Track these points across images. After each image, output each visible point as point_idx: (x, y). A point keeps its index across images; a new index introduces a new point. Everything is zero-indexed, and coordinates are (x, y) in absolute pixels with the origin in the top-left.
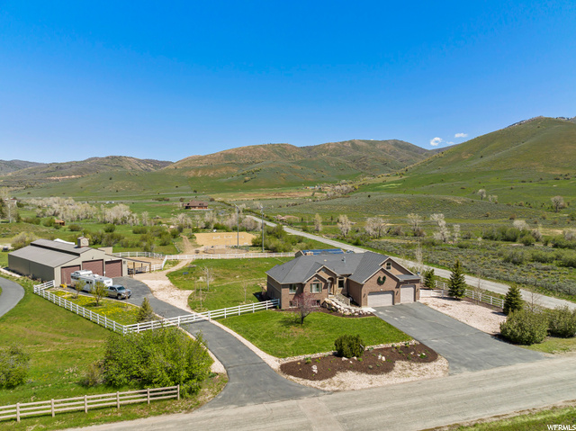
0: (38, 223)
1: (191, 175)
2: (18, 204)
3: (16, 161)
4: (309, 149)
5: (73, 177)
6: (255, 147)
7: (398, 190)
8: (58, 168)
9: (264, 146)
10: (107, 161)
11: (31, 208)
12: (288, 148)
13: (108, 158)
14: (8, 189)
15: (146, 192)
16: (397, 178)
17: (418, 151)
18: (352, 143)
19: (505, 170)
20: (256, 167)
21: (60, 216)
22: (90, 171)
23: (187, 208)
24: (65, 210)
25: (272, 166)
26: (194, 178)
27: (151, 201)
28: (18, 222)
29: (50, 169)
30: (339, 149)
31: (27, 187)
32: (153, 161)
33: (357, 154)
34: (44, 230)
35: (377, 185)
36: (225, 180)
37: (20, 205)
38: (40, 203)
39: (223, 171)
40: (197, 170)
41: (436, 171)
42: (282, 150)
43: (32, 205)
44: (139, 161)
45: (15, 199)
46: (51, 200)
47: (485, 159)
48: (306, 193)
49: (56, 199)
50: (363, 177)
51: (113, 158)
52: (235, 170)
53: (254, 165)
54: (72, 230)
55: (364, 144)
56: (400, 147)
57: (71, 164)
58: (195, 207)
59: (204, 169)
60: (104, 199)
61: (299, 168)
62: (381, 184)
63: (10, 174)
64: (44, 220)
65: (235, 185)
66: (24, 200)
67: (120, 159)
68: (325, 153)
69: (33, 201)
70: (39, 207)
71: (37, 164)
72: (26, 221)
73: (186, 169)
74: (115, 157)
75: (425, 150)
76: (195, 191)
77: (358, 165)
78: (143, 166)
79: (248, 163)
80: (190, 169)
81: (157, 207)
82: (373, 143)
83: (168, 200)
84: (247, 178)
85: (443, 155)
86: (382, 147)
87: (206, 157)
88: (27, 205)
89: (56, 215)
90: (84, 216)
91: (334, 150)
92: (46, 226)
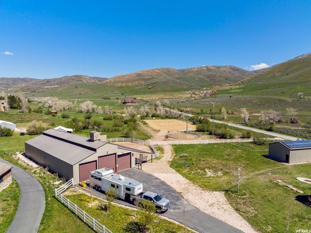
0: (41, 112)
1: (119, 85)
2: (28, 100)
3: (26, 78)
4: (183, 71)
5: (56, 86)
6: (153, 70)
7: (242, 93)
8: (48, 82)
9: (158, 69)
10: (73, 78)
11: (35, 103)
12: (172, 70)
13: (74, 76)
14: (23, 93)
15: (95, 94)
16: (238, 87)
17: (244, 72)
18: (207, 67)
19: (305, 82)
20: (154, 81)
21: (53, 108)
22: (65, 83)
23: (124, 103)
24: (56, 104)
25: (164, 80)
26: (121, 87)
27: (100, 99)
28: (29, 112)
29: (44, 82)
30: (200, 71)
31: (32, 92)
32: (98, 78)
33: (210, 73)
34: (46, 118)
35: (227, 90)
36: (138, 88)
37: (29, 101)
38: (40, 100)
39: (137, 83)
40: (122, 82)
41: (261, 83)
42: (168, 72)
43: (36, 101)
44: (91, 78)
45: (26, 98)
46: (46, 99)
47: (290, 76)
48: (187, 95)
49: (48, 98)
50: (215, 86)
51: (77, 76)
52: (143, 83)
53: (153, 80)
54: (63, 118)
55: (213, 68)
56: (233, 69)
57: (55, 80)
58: (129, 103)
59: (126, 82)
60: (74, 98)
61: (179, 81)
62: (229, 90)
63: (23, 85)
64: (45, 110)
65: (143, 91)
66: (31, 99)
67: (80, 76)
68: (192, 73)
69: (36, 99)
70: (40, 102)
71: (37, 79)
72: (34, 112)
73: (116, 82)
74: (78, 76)
75: (248, 71)
76: (122, 94)
77: (211, 80)
78: (93, 81)
79: (150, 79)
80: (119, 82)
81: (105, 103)
82: (218, 67)
83: (110, 99)
84: (150, 87)
85: (263, 73)
86: (224, 70)
87: (126, 75)
88: (33, 101)
89: (50, 107)
90: (67, 108)
91: (197, 71)
92: (46, 114)
